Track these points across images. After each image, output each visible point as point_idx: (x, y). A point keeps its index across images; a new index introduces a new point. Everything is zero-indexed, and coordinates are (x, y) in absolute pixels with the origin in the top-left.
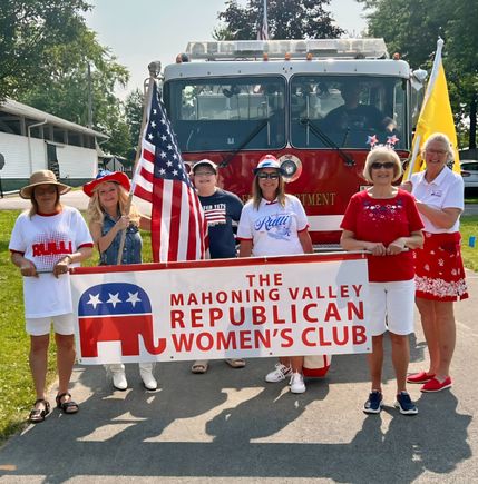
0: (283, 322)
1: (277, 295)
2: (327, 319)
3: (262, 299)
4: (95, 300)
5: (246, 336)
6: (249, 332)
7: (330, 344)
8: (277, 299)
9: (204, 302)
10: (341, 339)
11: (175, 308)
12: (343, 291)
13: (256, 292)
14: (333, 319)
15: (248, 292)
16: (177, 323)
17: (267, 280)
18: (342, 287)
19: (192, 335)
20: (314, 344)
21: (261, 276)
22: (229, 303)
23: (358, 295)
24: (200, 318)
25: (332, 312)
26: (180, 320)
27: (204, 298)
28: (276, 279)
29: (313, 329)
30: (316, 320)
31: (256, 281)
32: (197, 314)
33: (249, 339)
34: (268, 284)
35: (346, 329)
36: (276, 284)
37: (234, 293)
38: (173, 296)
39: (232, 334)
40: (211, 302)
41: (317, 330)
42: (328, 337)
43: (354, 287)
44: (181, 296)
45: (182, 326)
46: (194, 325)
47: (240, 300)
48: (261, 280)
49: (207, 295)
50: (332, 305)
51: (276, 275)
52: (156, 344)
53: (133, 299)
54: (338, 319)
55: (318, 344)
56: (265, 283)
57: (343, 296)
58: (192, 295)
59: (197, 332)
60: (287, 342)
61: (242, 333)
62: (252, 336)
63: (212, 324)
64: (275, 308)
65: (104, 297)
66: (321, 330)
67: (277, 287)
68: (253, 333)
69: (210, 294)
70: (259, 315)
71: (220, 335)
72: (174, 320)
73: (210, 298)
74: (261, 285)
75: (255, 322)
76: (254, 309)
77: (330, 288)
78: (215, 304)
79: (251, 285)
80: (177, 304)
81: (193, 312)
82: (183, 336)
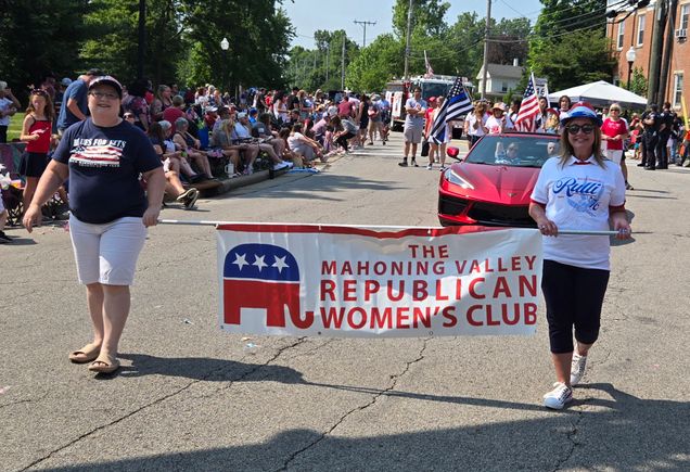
0: (446, 298)
1: (442, 269)
2: (496, 296)
3: (426, 273)
4: (241, 261)
5: (404, 313)
6: (407, 309)
7: (498, 323)
8: (442, 272)
9: (359, 273)
10: (511, 317)
11: (326, 277)
12: (514, 264)
13: (419, 264)
14: (502, 295)
15: (410, 263)
16: (327, 295)
17: (432, 251)
18: (513, 259)
19: (343, 310)
20: (481, 324)
21: (424, 247)
22: (388, 275)
23: (531, 268)
24: (354, 290)
25: (502, 287)
26: (330, 292)
27: (360, 268)
28: (441, 252)
29: (480, 307)
30: (483, 297)
31: (419, 251)
32: (351, 286)
33: (406, 318)
34: (433, 256)
35: (517, 306)
36: (441, 257)
37: (394, 264)
38: (325, 263)
39: (388, 311)
40: (367, 273)
41: (485, 308)
42: (497, 315)
43: (527, 258)
44: (334, 263)
45: (333, 299)
46: (346, 298)
47: (400, 273)
48: (425, 252)
49: (363, 265)
50: (501, 280)
51: (440, 248)
52: (303, 317)
53: (280, 263)
54: (509, 295)
55: (485, 322)
56: (429, 254)
57: (514, 269)
58: (347, 263)
59: (351, 305)
60: (450, 321)
61: (399, 310)
62: (410, 314)
63: (367, 299)
64: (438, 282)
65: (251, 259)
66: (489, 307)
67: (442, 260)
68: (412, 311)
69: (367, 263)
70: (420, 290)
71: (375, 311)
72: (324, 291)
73: (367, 268)
74: (425, 256)
75: (416, 298)
76: (416, 283)
77: (500, 260)
78: (372, 276)
79: (414, 256)
80: (329, 272)
81: (347, 283)
82: (333, 310)
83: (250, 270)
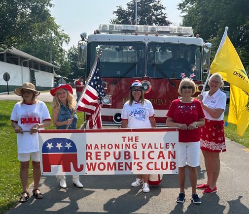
0: (138, 159)
1: (136, 146)
2: (158, 158)
3: (129, 148)
4: (50, 146)
5: (121, 165)
6: (122, 163)
7: (159, 169)
8: (136, 148)
9: (102, 149)
10: (164, 167)
11: (88, 150)
12: (166, 146)
13: (126, 145)
14: (161, 158)
15: (122, 145)
16: (89, 158)
17: (132, 139)
18: (166, 144)
19: (96, 163)
20: (152, 169)
21: (129, 137)
22: (113, 149)
23: (173, 148)
24: (100, 156)
25: (161, 155)
26: (90, 156)
27: (102, 147)
28: (136, 139)
29: (152, 163)
30: (153, 159)
31: (126, 139)
32: (98, 154)
34: (132, 141)
35: (167, 163)
36: (136, 141)
37: (116, 145)
38: (87, 145)
39: (114, 164)
40: (105, 149)
41: (154, 164)
42: (159, 166)
43: (172, 144)
44: (91, 145)
45: (91, 159)
46: (97, 159)
47: (119, 148)
48: (129, 139)
49: (103, 145)
50: (161, 152)
51: (136, 137)
52: (79, 167)
53: (68, 146)
54: (164, 158)
55: (154, 169)
56: (130, 141)
57: (166, 148)
58: (96, 145)
59: (98, 162)
60: (140, 168)
61: (119, 163)
62: (124, 165)
63: (105, 159)
64: (135, 152)
65: (55, 145)
66: (156, 163)
67: (136, 143)
68: (124, 163)
69: (105, 145)
70: (127, 155)
71: (109, 164)
72: (87, 156)
73: (105, 147)
74: (129, 141)
75: (125, 159)
76: (125, 152)
77: (161, 144)
78: (107, 150)
79: (124, 141)
80: (89, 149)
81: (97, 153)
82: (91, 164)
83: (55, 149)
